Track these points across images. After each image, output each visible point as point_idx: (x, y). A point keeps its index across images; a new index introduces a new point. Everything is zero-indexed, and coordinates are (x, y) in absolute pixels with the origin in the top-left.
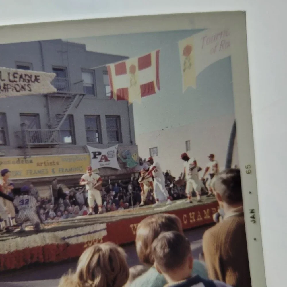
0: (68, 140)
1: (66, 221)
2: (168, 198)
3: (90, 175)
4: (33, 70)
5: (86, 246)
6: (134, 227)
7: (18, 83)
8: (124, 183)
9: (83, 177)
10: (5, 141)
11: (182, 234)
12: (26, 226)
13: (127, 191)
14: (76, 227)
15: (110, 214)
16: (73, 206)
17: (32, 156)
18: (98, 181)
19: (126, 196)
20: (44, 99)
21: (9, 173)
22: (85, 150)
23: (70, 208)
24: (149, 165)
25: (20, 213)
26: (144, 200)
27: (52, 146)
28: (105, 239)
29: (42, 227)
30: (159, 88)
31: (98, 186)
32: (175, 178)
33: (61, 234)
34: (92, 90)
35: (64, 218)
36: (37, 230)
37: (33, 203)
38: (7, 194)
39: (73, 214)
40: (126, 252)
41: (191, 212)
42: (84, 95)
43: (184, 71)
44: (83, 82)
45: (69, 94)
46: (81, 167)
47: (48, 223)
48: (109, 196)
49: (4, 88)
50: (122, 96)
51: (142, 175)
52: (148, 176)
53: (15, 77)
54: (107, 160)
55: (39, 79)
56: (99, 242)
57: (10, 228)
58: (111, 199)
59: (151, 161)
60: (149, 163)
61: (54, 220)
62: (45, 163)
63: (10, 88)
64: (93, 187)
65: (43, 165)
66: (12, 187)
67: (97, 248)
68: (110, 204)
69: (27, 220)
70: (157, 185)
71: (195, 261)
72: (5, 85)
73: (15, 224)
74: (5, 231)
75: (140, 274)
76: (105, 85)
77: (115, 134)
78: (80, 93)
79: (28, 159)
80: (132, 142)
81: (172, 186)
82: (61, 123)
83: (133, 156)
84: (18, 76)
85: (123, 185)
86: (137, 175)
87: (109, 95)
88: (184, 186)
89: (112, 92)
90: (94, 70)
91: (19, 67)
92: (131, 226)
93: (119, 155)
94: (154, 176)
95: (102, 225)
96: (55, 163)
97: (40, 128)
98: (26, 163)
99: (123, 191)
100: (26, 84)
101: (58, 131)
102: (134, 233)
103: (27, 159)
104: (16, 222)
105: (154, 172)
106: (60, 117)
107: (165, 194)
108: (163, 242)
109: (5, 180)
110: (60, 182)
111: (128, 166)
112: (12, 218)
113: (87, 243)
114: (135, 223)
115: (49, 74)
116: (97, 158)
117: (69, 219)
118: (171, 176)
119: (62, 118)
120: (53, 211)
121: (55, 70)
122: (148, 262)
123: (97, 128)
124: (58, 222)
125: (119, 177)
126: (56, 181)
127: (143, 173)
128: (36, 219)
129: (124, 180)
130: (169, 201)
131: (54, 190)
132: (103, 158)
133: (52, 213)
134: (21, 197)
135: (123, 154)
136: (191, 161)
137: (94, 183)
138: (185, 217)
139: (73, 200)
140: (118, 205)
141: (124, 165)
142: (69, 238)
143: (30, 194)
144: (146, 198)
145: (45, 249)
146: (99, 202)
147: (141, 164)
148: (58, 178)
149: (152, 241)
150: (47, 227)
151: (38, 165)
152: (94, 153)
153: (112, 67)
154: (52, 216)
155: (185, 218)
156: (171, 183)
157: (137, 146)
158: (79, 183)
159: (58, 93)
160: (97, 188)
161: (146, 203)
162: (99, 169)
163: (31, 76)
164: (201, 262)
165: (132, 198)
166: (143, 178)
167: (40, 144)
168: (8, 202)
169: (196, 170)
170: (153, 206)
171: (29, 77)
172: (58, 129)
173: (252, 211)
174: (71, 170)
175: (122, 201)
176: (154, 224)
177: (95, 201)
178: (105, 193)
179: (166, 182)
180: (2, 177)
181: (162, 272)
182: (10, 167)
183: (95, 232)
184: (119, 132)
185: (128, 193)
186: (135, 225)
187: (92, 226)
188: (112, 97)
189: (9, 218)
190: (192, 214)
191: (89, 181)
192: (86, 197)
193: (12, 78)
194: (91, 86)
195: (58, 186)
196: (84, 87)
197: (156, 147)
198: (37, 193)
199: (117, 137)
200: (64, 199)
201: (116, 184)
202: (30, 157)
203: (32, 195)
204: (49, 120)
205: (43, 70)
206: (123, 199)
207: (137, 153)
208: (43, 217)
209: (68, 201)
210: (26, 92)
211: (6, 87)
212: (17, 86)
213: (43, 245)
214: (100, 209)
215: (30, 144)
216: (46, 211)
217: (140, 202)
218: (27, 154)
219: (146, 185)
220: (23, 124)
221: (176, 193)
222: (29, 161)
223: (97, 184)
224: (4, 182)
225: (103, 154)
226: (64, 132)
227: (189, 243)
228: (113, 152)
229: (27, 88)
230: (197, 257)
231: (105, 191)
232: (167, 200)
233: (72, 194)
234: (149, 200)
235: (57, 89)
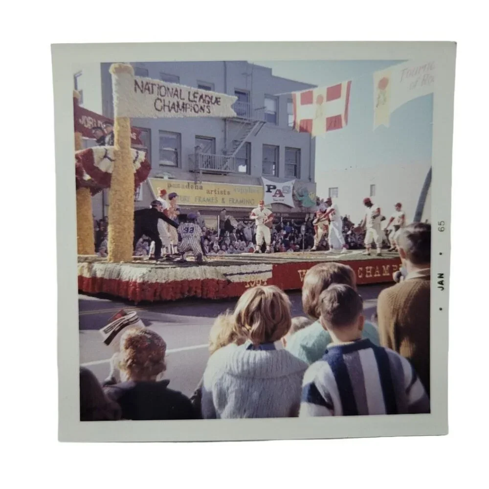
0: (242, 169)
1: (230, 256)
2: (344, 246)
3: (262, 210)
4: (214, 90)
5: (248, 286)
6: (302, 273)
7: (198, 103)
8: (296, 223)
9: (254, 211)
10: (177, 162)
11: (356, 290)
12: (187, 256)
13: (299, 232)
14: (240, 264)
15: (277, 255)
16: (240, 241)
17: (203, 182)
18: (269, 217)
19: (298, 237)
20: (223, 123)
21: (176, 197)
22: (259, 182)
23: (236, 242)
24: (327, 207)
25: (183, 241)
26: (317, 245)
27: (225, 174)
28: (269, 282)
29: (204, 259)
30: (346, 122)
31: (269, 223)
32: (354, 224)
33: (223, 269)
34: (273, 118)
35: (228, 253)
36: (199, 262)
37: (198, 233)
38: (173, 219)
39: (238, 250)
40: (291, 300)
41: (369, 265)
42: (264, 123)
43: (377, 106)
44: (265, 109)
45: (249, 120)
46: (253, 200)
47: (211, 256)
48: (279, 236)
49: (183, 107)
50: (305, 128)
51: (318, 216)
52: (324, 219)
53: (194, 97)
54: (281, 196)
55: (219, 101)
56: (263, 283)
57: (171, 256)
58: (281, 239)
59: (329, 202)
60: (327, 204)
61: (217, 254)
62: (215, 191)
63: (189, 108)
64: (263, 223)
65: (213, 192)
66: (178, 213)
67: (260, 291)
68: (279, 244)
69: (190, 250)
70: (333, 230)
71: (366, 322)
72: (183, 104)
73: (177, 252)
74: (165, 258)
75: (302, 326)
76: (288, 114)
77: (293, 168)
78: (260, 120)
79: (199, 185)
80: (311, 179)
81: (349, 232)
82: (237, 151)
83: (310, 195)
84: (198, 96)
85: (296, 225)
86: (312, 216)
87: (292, 125)
88: (364, 235)
89: (295, 123)
90: (278, 97)
91: (200, 87)
92: (300, 271)
93: (295, 191)
94: (331, 220)
95: (267, 265)
96: (226, 193)
97: (215, 153)
98: (196, 188)
99: (295, 231)
100: (206, 105)
101: (233, 158)
102: (302, 280)
103: (197, 185)
104: (178, 250)
105: (332, 215)
106: (237, 143)
107: (340, 240)
108: (333, 295)
109: (171, 204)
110: (228, 213)
111: (303, 205)
112: (175, 246)
113: (249, 283)
114: (304, 269)
115: (230, 96)
116: (271, 192)
117: (234, 254)
118: (350, 222)
119: (239, 145)
120: (217, 243)
121: (237, 93)
122: (313, 313)
123: (275, 160)
124: (222, 256)
125: (292, 215)
126: (225, 211)
127: (319, 215)
128: (199, 250)
129: (297, 220)
130: (344, 250)
131: (221, 221)
132: (278, 192)
133: (216, 245)
134: (186, 224)
135: (300, 191)
136: (374, 208)
137: (265, 219)
138: (360, 270)
139: (240, 234)
140: (288, 247)
141: (299, 203)
142: (232, 275)
143: (196, 222)
144: (319, 242)
145: (204, 284)
146: (268, 241)
147: (318, 204)
148: (227, 209)
149: (321, 291)
150: (209, 260)
151: (208, 192)
152: (269, 186)
153: (298, 95)
154: (216, 249)
155: (361, 272)
156: (349, 230)
157: (316, 183)
158: (249, 217)
159: (237, 118)
160: (267, 225)
161: (318, 249)
162: (272, 204)
163: (212, 97)
164: (373, 324)
165: (303, 240)
166: (319, 221)
167: (213, 170)
168: (172, 228)
169: (379, 218)
170: (326, 252)
171: (209, 98)
172: (233, 156)
173: (441, 276)
174: (241, 202)
175: (292, 242)
176: (325, 273)
177: (264, 239)
178: (276, 231)
179: (343, 228)
180: (170, 201)
181: (328, 329)
182: (179, 192)
183: (260, 272)
184: (298, 166)
185: (300, 235)
186: (304, 271)
187: (257, 265)
188: (294, 127)
189: (171, 245)
190: (369, 268)
191: (260, 215)
192: (255, 233)
193: (192, 98)
194: (274, 113)
195: (227, 217)
196: (265, 114)
197: (337, 188)
198: (203, 222)
199: (295, 172)
200: (231, 232)
201: (288, 223)
202: (201, 183)
203: (198, 223)
204: (225, 145)
205: (225, 92)
206: (294, 240)
207: (315, 191)
208: (207, 249)
209: (234, 234)
210: (205, 114)
211: (185, 106)
212: (196, 107)
213: (202, 279)
214: (268, 248)
215: (202, 169)
216: (211, 243)
217: (312, 247)
218: (198, 179)
219: (321, 228)
220: (198, 147)
221: (353, 242)
222: (199, 187)
223: (268, 221)
224: (171, 207)
225: (278, 188)
226: (239, 161)
227: (361, 300)
228: (289, 187)
229: (206, 110)
230: (369, 318)
231: (275, 229)
232: (342, 249)
233: (240, 227)
234: (322, 245)
235: (237, 114)
